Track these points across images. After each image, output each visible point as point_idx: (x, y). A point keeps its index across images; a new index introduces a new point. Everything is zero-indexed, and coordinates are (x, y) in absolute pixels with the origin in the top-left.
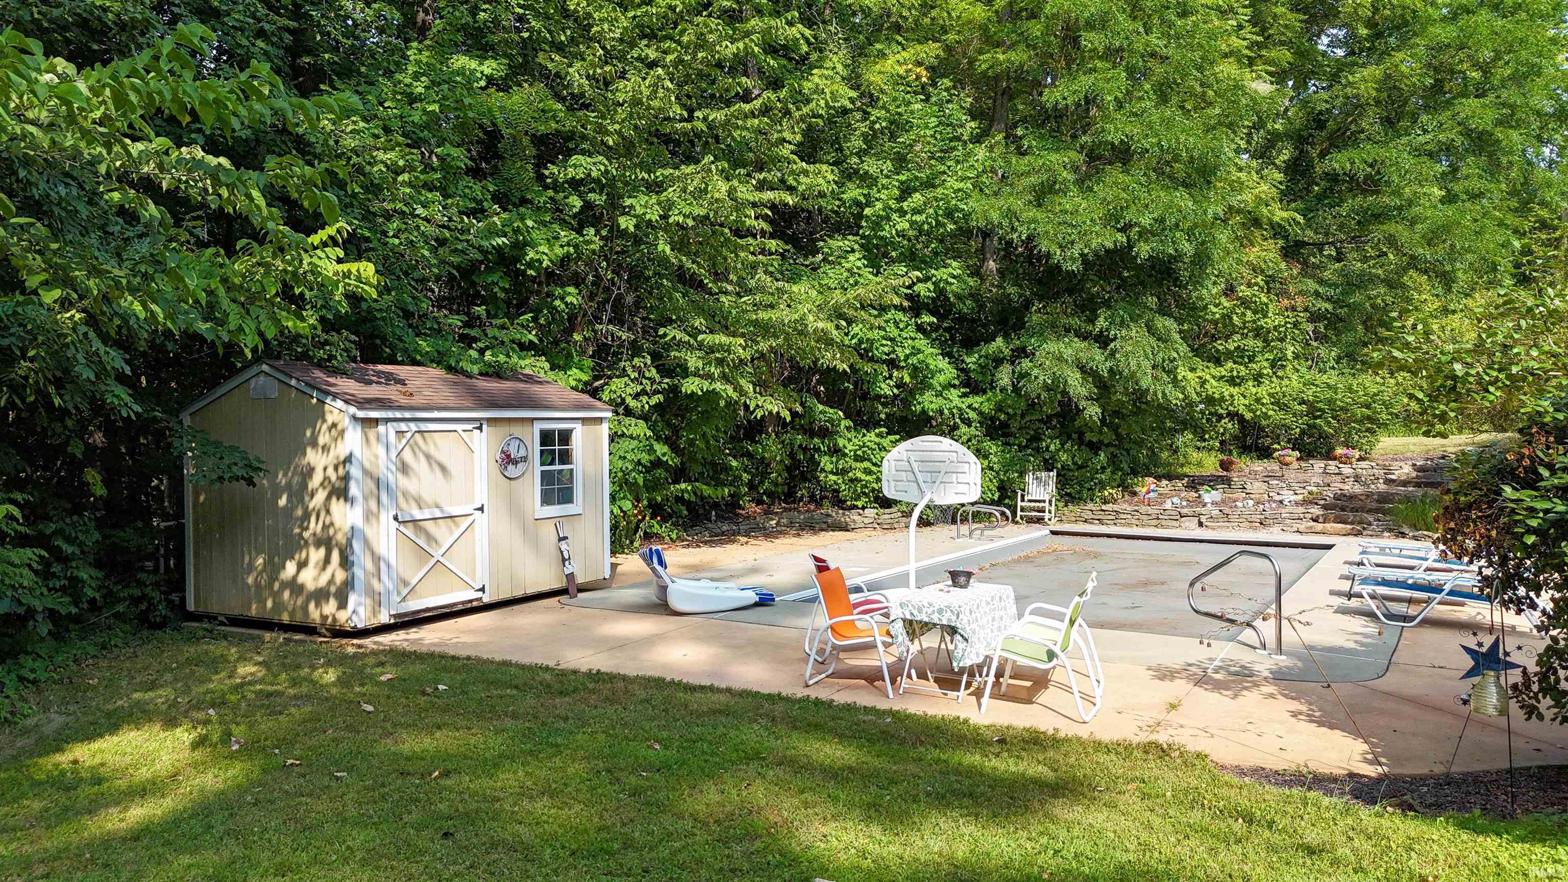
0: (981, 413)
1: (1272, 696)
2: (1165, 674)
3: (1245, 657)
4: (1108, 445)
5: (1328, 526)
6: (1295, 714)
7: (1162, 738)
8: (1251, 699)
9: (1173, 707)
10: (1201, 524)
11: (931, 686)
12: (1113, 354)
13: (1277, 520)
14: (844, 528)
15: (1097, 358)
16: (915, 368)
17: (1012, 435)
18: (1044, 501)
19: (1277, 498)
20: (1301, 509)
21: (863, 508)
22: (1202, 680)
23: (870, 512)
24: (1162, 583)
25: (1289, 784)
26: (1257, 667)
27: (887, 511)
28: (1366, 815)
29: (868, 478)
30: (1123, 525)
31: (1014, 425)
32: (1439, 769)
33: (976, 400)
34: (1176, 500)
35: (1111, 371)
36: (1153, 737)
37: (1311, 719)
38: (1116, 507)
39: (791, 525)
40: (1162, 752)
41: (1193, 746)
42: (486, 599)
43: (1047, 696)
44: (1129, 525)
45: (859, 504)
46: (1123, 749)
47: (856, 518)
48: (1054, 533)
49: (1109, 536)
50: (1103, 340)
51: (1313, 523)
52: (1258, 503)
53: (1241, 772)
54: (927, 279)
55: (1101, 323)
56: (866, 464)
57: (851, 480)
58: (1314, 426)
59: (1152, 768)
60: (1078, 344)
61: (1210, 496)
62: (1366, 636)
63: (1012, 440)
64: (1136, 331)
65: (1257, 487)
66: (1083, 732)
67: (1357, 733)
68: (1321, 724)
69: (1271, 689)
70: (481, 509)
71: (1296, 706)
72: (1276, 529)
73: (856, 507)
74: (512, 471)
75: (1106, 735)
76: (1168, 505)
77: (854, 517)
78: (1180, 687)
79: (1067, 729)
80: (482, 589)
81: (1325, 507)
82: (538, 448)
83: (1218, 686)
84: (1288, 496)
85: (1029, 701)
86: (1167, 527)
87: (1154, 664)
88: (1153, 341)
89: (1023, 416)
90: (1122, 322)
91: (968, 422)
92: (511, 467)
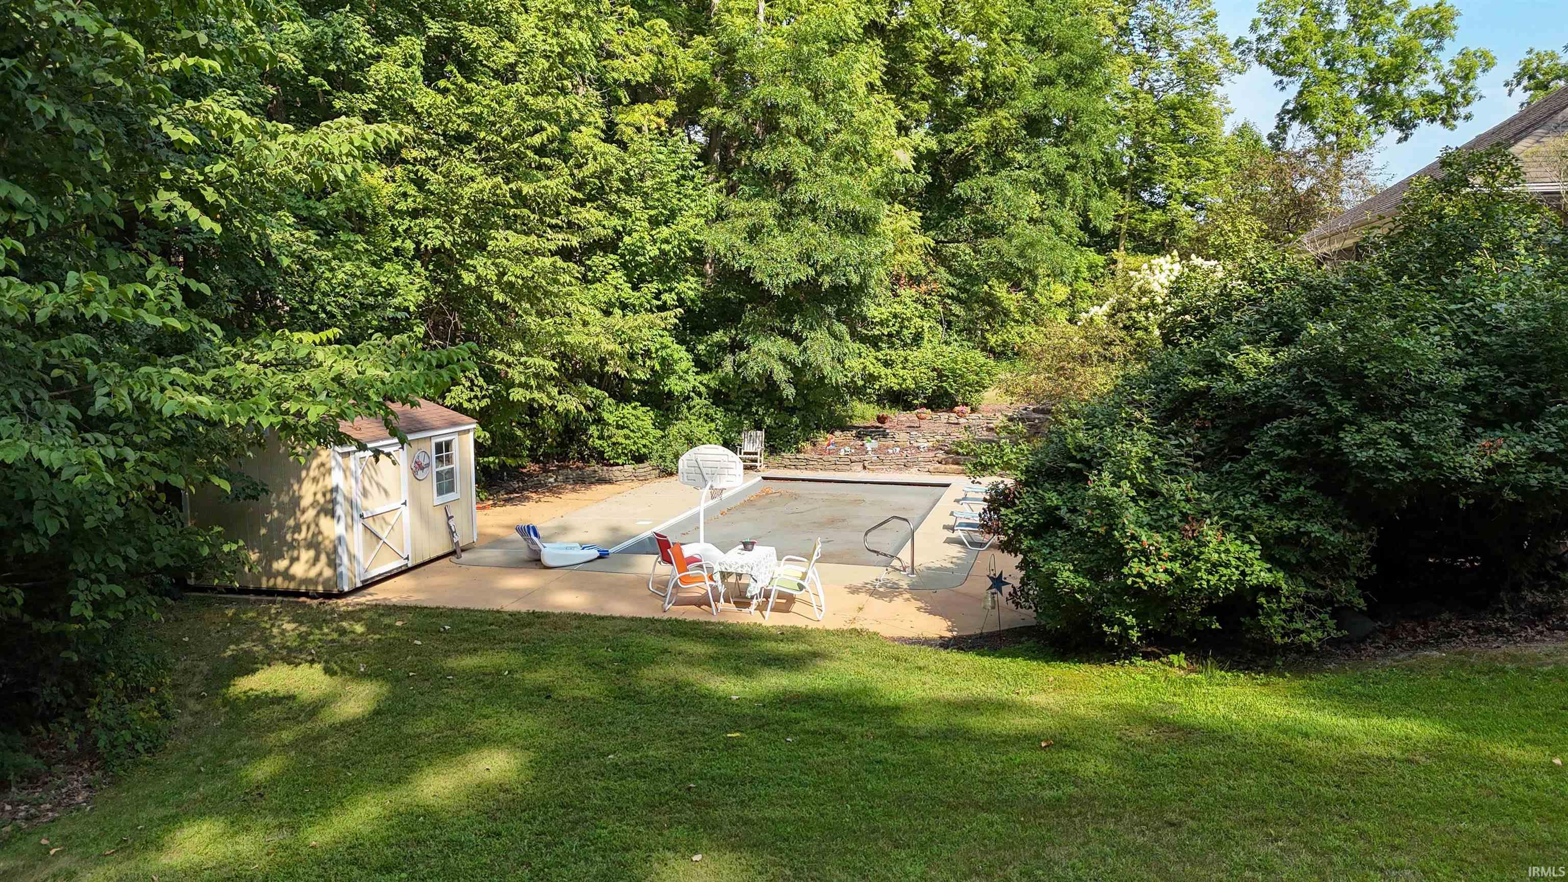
0: (707, 387)
1: (908, 600)
2: (854, 590)
3: (894, 577)
4: (800, 410)
5: (948, 467)
6: (919, 609)
7: (858, 627)
8: (899, 601)
9: (861, 609)
10: (865, 468)
11: (732, 606)
12: (805, 349)
13: (915, 463)
14: (609, 482)
15: (793, 351)
16: (664, 359)
17: (731, 402)
18: (756, 454)
19: (916, 444)
20: (932, 454)
21: (623, 465)
22: (874, 593)
23: (629, 468)
24: (844, 520)
25: (914, 643)
26: (901, 583)
27: (641, 465)
28: (943, 654)
29: (628, 442)
30: (812, 469)
31: (733, 396)
32: (978, 632)
33: (705, 378)
34: (847, 449)
35: (803, 362)
36: (852, 626)
37: (926, 611)
38: (806, 456)
39: (566, 481)
40: (858, 633)
41: (872, 629)
42: (410, 565)
43: (796, 607)
44: (816, 469)
45: (620, 461)
46: (840, 633)
47: (617, 473)
48: (764, 478)
49: (803, 480)
50: (798, 339)
51: (938, 465)
52: (903, 449)
53: (894, 639)
54: (671, 290)
55: (797, 326)
56: (626, 431)
57: (614, 444)
58: (942, 387)
59: (855, 641)
60: (781, 341)
61: (871, 444)
62: (958, 558)
63: (731, 406)
64: (821, 334)
65: (902, 437)
66: (820, 626)
67: (945, 616)
68: (930, 613)
69: (907, 596)
70: (405, 504)
71: (919, 604)
72: (914, 470)
73: (618, 464)
74: (421, 475)
75: (831, 627)
76: (842, 453)
77: (616, 471)
78: (863, 597)
79: (812, 625)
80: (407, 558)
81: (947, 453)
82: (434, 456)
83: (881, 596)
84: (923, 444)
85: (788, 611)
86: (842, 470)
87: (847, 584)
88: (832, 341)
89: (739, 389)
90: (811, 325)
91: (699, 395)
92: (420, 472)
